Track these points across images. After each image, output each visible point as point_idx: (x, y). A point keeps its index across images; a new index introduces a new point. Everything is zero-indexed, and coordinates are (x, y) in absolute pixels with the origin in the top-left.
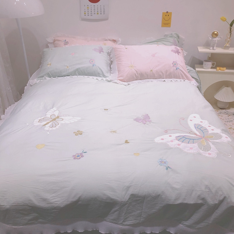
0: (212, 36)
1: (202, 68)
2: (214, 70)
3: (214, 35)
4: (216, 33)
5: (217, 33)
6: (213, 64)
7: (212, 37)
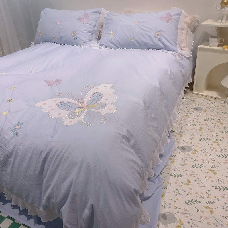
0: (221, 5)
1: (208, 45)
2: (220, 48)
3: (223, 4)
5: (227, 1)
6: (221, 41)
7: (220, 7)
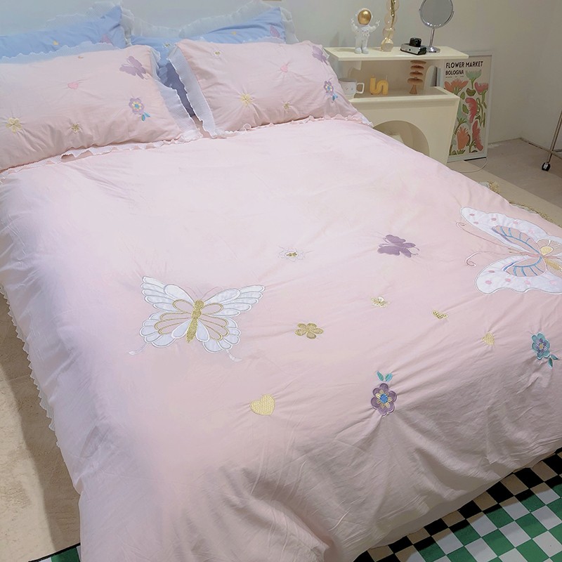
0: (359, 21)
4: (366, 13)
5: (369, 12)
